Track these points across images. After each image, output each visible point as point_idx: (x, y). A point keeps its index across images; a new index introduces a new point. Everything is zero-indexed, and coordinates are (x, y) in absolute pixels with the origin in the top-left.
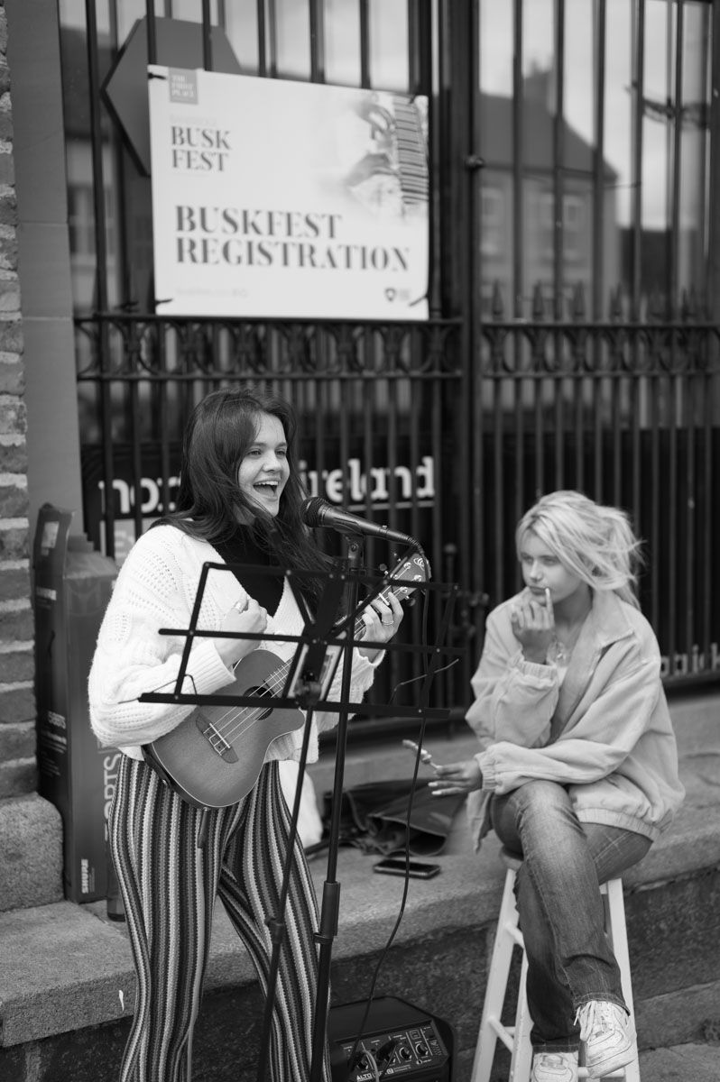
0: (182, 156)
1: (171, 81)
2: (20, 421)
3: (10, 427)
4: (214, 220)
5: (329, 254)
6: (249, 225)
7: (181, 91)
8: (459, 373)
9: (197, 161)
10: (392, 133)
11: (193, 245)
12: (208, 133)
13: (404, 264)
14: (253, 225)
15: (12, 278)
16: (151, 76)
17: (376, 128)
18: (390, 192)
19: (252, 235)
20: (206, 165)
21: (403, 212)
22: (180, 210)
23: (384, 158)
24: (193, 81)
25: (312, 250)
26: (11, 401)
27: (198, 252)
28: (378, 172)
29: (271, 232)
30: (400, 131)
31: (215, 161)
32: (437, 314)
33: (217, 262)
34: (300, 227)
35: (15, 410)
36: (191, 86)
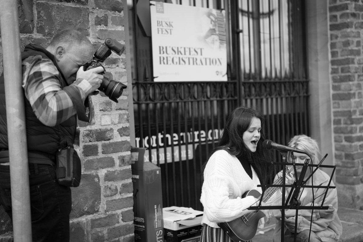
0: (160, 30)
1: (156, 6)
2: (128, 119)
3: (125, 121)
4: (170, 51)
5: (201, 61)
6: (179, 52)
7: (160, 9)
8: (236, 98)
9: (164, 32)
10: (216, 22)
11: (164, 59)
12: (167, 23)
13: (221, 63)
14: (180, 52)
15: (125, 71)
16: (151, 4)
17: (212, 20)
18: (216, 40)
19: (180, 55)
20: (167, 33)
21: (220, 47)
22: (160, 47)
23: (214, 30)
24: (162, 6)
25: (196, 59)
26: (125, 112)
27: (165, 61)
28: (213, 34)
29: (185, 54)
30: (219, 22)
31: (169, 31)
32: (230, 79)
33: (170, 64)
34: (193, 52)
35: (126, 115)
36: (162, 8)
